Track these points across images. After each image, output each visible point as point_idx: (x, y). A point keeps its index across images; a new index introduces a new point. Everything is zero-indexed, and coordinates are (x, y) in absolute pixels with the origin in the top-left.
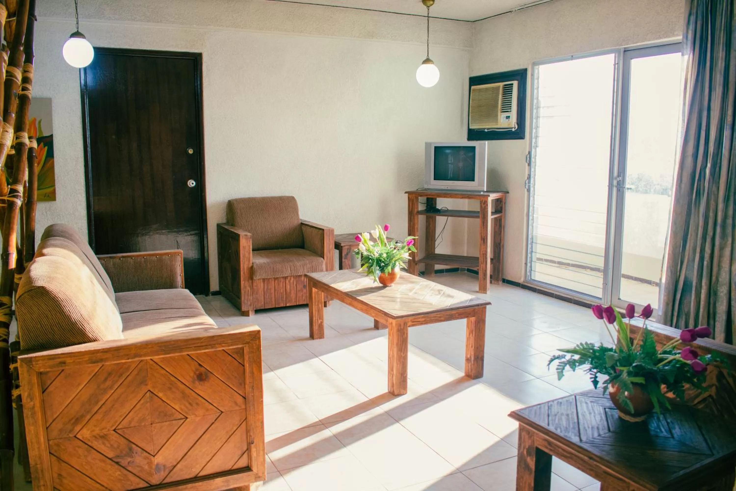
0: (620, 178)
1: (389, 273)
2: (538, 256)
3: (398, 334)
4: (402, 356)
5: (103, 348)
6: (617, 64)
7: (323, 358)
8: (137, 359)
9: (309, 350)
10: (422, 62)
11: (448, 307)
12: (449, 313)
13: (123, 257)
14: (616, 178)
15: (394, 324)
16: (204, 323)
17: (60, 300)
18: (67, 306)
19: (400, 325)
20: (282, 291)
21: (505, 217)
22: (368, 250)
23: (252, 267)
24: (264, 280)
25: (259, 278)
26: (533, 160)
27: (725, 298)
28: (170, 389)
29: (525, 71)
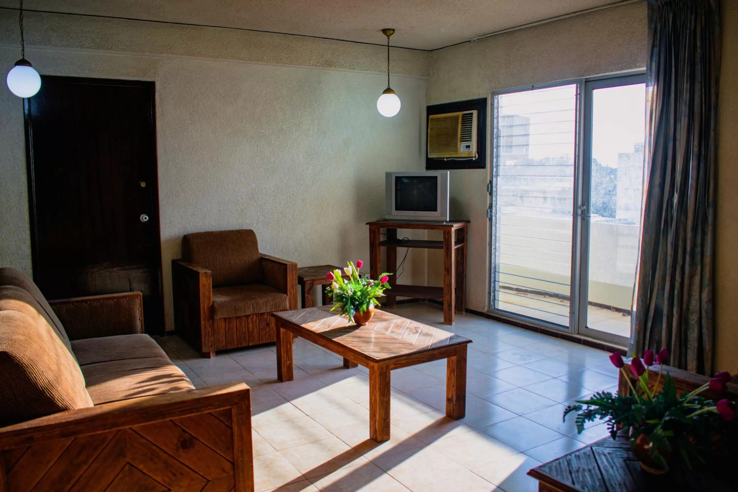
0: (585, 207)
1: (364, 311)
2: (501, 284)
3: (381, 378)
4: (384, 401)
5: (77, 418)
6: (579, 94)
7: (295, 402)
8: (114, 429)
9: (278, 394)
10: (383, 91)
11: (430, 347)
12: (430, 353)
13: (77, 302)
14: (580, 207)
15: (376, 368)
16: (173, 374)
17: (25, 366)
18: (33, 373)
19: (382, 369)
20: (244, 330)
21: (467, 246)
22: (341, 288)
23: (213, 306)
24: (225, 319)
25: (221, 317)
26: (494, 189)
27: (696, 326)
28: (151, 459)
29: (484, 101)
